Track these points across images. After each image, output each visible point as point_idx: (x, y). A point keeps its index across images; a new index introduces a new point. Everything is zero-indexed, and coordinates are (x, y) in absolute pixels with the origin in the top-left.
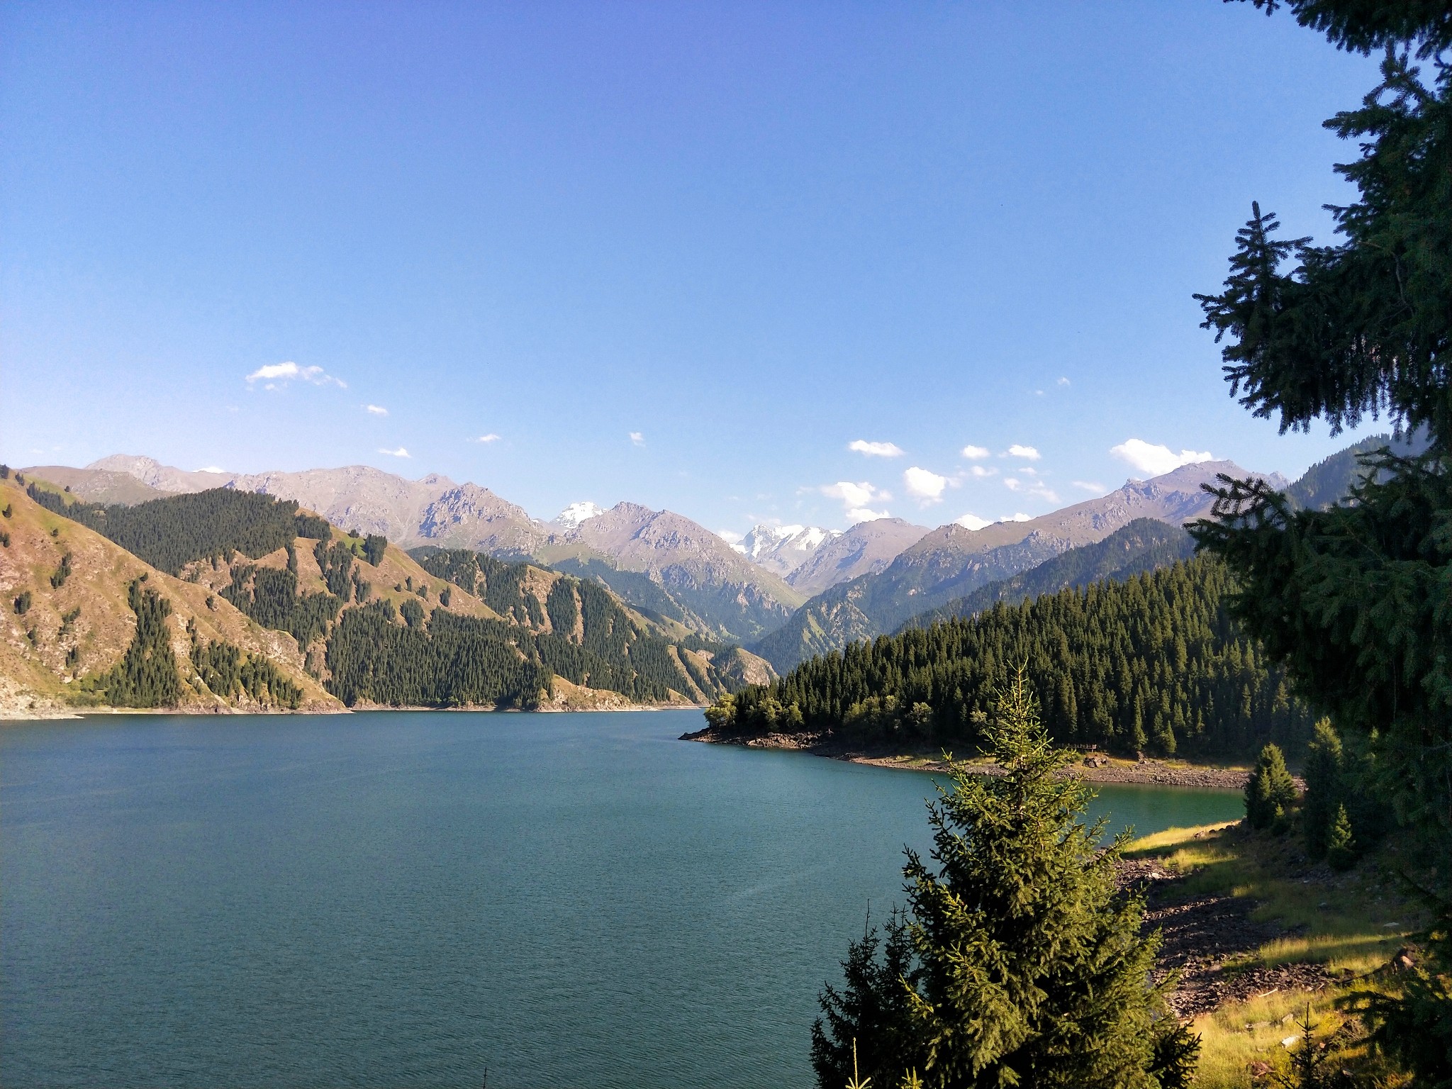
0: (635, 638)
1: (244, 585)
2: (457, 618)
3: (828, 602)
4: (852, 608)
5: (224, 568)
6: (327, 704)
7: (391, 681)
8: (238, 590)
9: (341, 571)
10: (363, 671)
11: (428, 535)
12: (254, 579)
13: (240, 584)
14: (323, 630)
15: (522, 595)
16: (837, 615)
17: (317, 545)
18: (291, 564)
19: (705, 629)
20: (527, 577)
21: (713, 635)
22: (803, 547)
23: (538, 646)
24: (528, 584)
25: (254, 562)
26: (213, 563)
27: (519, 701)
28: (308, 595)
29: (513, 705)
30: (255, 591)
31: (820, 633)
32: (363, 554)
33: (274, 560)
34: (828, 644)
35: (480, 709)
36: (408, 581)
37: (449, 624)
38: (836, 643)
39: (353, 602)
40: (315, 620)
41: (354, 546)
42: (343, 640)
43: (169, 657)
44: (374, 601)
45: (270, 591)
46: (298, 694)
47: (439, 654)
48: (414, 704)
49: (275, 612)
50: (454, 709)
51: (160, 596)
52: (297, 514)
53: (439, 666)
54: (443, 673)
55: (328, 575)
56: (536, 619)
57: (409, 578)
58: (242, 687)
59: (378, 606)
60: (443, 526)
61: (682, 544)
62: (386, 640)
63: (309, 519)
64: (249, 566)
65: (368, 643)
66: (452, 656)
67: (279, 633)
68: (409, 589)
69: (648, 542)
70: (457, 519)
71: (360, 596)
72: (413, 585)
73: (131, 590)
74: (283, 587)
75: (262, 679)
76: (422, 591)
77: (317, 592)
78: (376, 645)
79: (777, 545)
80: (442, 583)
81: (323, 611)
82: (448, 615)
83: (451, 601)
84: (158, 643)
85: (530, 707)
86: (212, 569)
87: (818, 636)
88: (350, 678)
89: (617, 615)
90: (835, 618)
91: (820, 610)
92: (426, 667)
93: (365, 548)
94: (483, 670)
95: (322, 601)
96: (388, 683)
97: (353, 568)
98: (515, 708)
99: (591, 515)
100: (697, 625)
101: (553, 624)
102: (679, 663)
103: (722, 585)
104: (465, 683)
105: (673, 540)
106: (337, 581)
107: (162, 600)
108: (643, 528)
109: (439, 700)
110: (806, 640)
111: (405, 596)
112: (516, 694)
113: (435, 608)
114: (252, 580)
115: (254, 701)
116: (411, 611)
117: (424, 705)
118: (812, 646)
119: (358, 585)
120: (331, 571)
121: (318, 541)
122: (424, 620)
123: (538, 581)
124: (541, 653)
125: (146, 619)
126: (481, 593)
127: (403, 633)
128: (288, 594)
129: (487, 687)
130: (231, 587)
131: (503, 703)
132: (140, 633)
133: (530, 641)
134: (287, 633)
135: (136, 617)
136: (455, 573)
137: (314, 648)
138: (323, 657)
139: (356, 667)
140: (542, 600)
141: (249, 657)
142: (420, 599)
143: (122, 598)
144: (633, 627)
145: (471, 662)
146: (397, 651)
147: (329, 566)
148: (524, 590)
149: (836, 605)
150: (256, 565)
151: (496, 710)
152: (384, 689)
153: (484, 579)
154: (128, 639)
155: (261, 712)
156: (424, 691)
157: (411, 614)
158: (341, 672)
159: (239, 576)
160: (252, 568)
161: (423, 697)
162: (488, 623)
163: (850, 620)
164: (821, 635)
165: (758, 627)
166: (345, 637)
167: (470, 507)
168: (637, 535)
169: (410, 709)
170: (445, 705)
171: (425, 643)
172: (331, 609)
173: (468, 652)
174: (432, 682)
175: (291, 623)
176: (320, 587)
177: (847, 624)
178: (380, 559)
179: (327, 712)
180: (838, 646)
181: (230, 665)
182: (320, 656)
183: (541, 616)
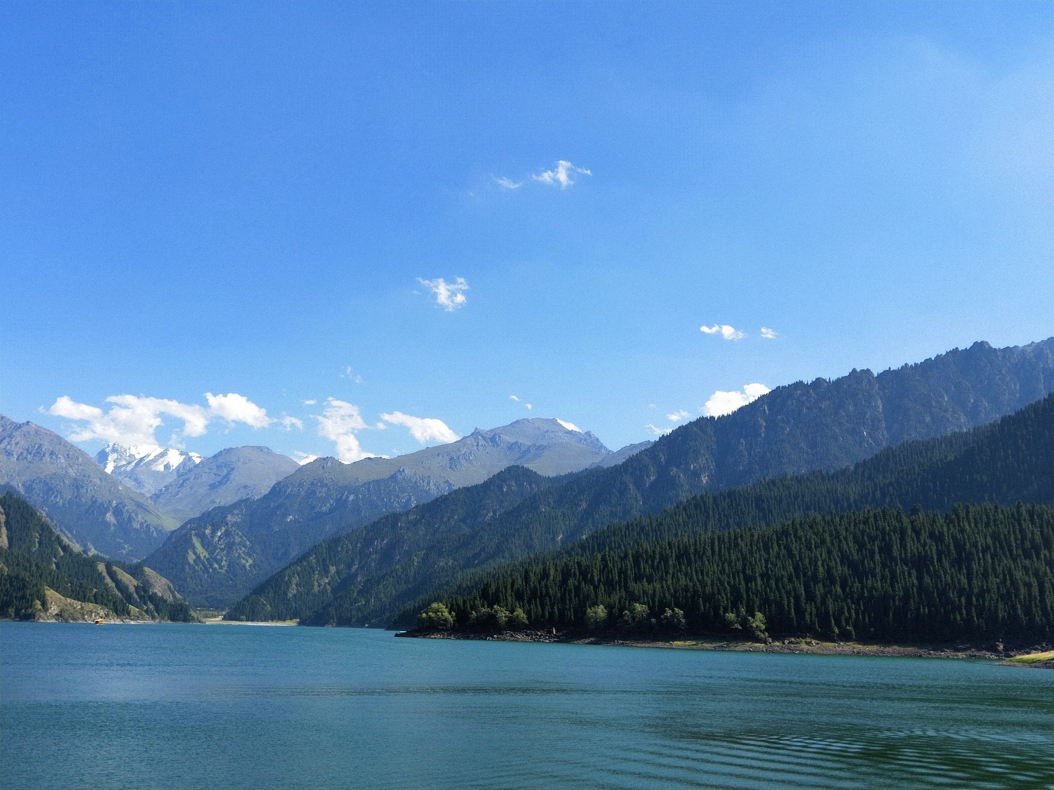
0: (62, 554)
3: (213, 525)
4: (235, 531)
16: (220, 538)
22: (161, 468)
29: (4, 615)
31: (204, 554)
34: (211, 565)
38: (219, 564)
61: (46, 458)
79: (133, 464)
85: (27, 616)
87: (202, 557)
89: (43, 529)
90: (219, 540)
91: (204, 533)
102: (108, 580)
103: (90, 503)
110: (191, 561)
118: (196, 567)
144: (60, 542)
149: (219, 528)
163: (234, 543)
164: (205, 557)
177: (230, 546)
180: (221, 567)
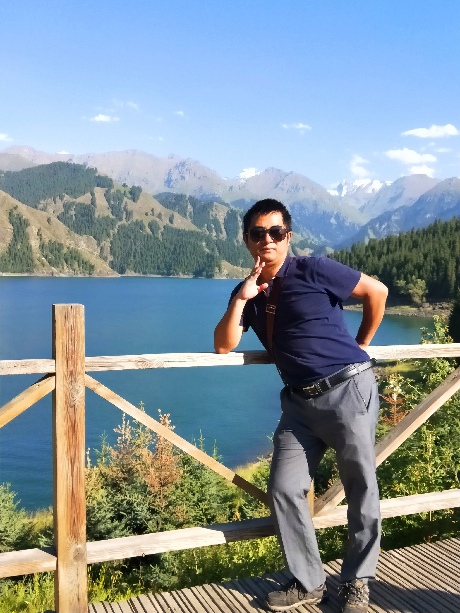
1: (70, 212)
2: (176, 230)
3: (380, 222)
4: (393, 225)
5: (60, 203)
6: (108, 273)
7: (142, 262)
8: (67, 214)
9: (118, 205)
10: (128, 256)
11: (169, 187)
12: (74, 209)
13: (68, 211)
14: (108, 235)
15: (211, 218)
16: (384, 229)
17: (106, 191)
18: (93, 202)
19: (312, 237)
20: (214, 209)
21: (316, 240)
22: (369, 192)
23: (217, 245)
24: (214, 213)
25: (74, 200)
26: (55, 201)
27: (204, 273)
28: (101, 217)
29: (201, 275)
30: (75, 215)
32: (129, 196)
33: (85, 199)
35: (186, 277)
36: (152, 210)
37: (172, 233)
39: (124, 220)
40: (104, 230)
41: (125, 192)
42: (118, 240)
43: (29, 248)
44: (135, 221)
45: (82, 215)
46: (92, 267)
47: (165, 248)
48: (154, 273)
49: (85, 226)
50: (173, 277)
51: (24, 217)
52: (97, 175)
53: (166, 255)
54: (168, 258)
55: (112, 207)
56: (218, 231)
57: (153, 208)
58: (65, 264)
59: (137, 223)
60: (176, 182)
61: (301, 191)
62: (139, 241)
63: (102, 177)
64: (72, 202)
65: (131, 242)
66: (172, 250)
67: (87, 236)
68: (153, 215)
69: (283, 190)
70: (183, 178)
71: (128, 219)
72: (155, 213)
73: (10, 214)
74: (88, 213)
75: (75, 259)
76: (159, 216)
77: (106, 216)
78: (135, 243)
79: (355, 190)
80: (170, 212)
81: (108, 225)
82: (172, 228)
83: (174, 221)
84: (24, 241)
85: (210, 276)
86: (54, 204)
88: (122, 260)
91: (375, 227)
92: (159, 255)
93: (131, 193)
94: (187, 257)
95: (108, 220)
96: (141, 262)
97: (124, 204)
98: (202, 276)
99: (254, 175)
100: (308, 235)
101: (227, 234)
103: (322, 213)
104: (178, 263)
105: (297, 188)
106: (116, 210)
107: (25, 219)
108: (281, 182)
109: (166, 272)
111: (150, 218)
112: (203, 270)
113: (165, 224)
114: (73, 209)
115: (71, 271)
116: (153, 226)
117: (159, 274)
119: (127, 212)
120: (113, 205)
121: (106, 189)
122: (160, 231)
123: (219, 211)
124: (219, 249)
125: (18, 228)
126: (190, 216)
127: (148, 237)
128: (91, 216)
129: (189, 266)
130: (63, 213)
131: (197, 274)
132: (14, 235)
133: (213, 242)
134: (91, 237)
135: (12, 227)
136: (177, 206)
137: (104, 244)
138: (109, 249)
139: (125, 254)
140: (221, 220)
141: (68, 248)
142: (158, 220)
143: (6, 218)
145: (181, 253)
146: (145, 246)
147: (112, 202)
148: (212, 216)
149: (385, 223)
150: (75, 202)
151: (194, 278)
152: (139, 266)
153: (192, 210)
154: (9, 239)
155: (75, 276)
156: (159, 267)
157: (153, 228)
158: (118, 257)
159: (67, 207)
160: (73, 203)
161: (158, 270)
162: (192, 233)
165: (341, 236)
166: (120, 239)
167: (189, 171)
168: (277, 186)
169: (152, 276)
170: (169, 274)
171: (159, 243)
172: (112, 224)
173: (180, 247)
174: (162, 263)
175: (93, 232)
176: (108, 213)
178: (138, 199)
179: (108, 277)
181: (59, 252)
182: (107, 248)
183: (221, 229)
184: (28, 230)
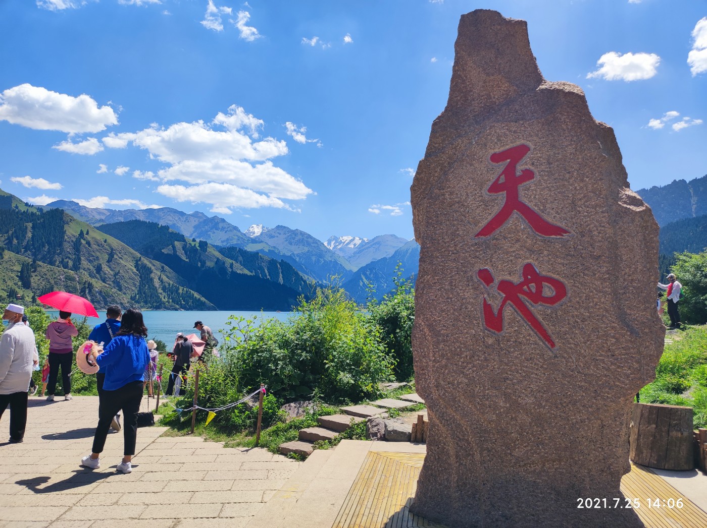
0: (303, 284)
3: (369, 269)
15: (258, 266)
16: (373, 275)
17: (184, 245)
18: (175, 252)
20: (259, 258)
22: (352, 246)
31: (367, 282)
33: (168, 251)
41: (195, 245)
44: (208, 267)
51: (147, 266)
52: (170, 231)
55: (188, 256)
57: (218, 258)
59: (210, 269)
63: (175, 233)
69: (291, 243)
72: (220, 261)
73: (136, 263)
79: (341, 244)
80: (229, 260)
82: (236, 273)
83: (234, 269)
84: (150, 284)
89: (296, 275)
91: (366, 273)
93: (200, 246)
101: (271, 276)
118: (364, 288)
121: (182, 243)
132: (142, 280)
135: (139, 274)
140: (265, 268)
143: (133, 266)
149: (372, 271)
153: (242, 259)
154: (138, 282)
163: (378, 277)
178: (207, 250)
180: (374, 287)
183: (266, 274)
184: (152, 275)
